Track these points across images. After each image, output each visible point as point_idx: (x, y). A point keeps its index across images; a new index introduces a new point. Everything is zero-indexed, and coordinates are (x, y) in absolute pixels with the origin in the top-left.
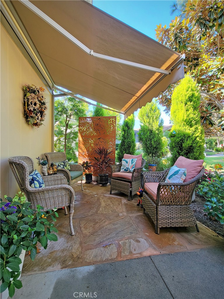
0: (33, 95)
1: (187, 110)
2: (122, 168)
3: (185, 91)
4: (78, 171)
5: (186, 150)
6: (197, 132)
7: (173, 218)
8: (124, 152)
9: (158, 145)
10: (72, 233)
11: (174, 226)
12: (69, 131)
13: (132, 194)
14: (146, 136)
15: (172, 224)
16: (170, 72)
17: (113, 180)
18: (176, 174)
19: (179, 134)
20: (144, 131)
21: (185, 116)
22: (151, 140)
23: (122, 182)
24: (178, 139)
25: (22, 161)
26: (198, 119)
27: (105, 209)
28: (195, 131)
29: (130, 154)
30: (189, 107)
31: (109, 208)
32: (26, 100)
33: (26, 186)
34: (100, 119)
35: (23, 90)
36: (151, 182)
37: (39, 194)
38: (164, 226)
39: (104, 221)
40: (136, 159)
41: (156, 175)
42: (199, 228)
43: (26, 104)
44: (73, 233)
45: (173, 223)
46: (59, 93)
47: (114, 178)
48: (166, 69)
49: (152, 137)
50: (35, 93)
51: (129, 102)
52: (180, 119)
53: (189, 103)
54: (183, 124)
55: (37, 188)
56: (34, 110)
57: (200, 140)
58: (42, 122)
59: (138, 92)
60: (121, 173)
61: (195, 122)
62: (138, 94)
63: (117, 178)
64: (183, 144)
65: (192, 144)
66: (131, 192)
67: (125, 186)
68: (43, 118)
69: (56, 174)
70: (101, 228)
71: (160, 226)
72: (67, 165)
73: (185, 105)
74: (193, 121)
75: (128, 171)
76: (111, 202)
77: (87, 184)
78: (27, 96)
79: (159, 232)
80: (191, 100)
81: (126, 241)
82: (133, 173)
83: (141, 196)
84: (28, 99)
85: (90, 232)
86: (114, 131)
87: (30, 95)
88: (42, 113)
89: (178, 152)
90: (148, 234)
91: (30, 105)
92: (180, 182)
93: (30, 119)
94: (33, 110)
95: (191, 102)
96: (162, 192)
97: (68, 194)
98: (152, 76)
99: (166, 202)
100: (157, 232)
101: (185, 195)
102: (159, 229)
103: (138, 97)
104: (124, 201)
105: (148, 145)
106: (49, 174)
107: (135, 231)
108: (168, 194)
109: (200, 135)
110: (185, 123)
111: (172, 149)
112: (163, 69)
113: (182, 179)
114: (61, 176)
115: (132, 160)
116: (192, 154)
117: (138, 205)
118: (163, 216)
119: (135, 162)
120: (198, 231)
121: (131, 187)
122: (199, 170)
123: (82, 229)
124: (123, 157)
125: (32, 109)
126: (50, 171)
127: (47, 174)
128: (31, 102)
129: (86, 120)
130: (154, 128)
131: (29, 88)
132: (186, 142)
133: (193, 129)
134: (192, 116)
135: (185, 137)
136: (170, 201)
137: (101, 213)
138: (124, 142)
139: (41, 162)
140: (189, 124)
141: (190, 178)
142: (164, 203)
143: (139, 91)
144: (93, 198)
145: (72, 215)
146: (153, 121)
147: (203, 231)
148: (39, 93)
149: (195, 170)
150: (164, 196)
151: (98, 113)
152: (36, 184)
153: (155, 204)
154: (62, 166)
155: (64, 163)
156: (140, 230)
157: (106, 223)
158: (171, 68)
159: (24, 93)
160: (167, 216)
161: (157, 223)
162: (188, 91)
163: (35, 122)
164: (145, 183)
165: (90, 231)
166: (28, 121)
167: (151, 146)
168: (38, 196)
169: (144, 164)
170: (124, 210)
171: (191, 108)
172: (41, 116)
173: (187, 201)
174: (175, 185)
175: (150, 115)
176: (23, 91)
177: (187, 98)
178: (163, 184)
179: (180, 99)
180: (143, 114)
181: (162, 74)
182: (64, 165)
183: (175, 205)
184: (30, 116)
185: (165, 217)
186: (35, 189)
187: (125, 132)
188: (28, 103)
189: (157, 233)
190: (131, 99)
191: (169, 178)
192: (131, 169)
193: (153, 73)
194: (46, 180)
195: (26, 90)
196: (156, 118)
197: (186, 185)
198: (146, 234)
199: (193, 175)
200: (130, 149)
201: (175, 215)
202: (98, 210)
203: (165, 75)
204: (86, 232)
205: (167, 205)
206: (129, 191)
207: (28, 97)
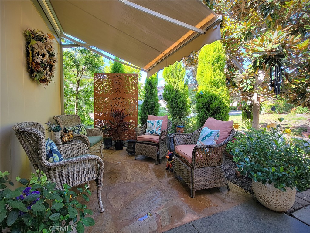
0: (40, 43)
1: (215, 71)
2: (147, 130)
3: (212, 51)
4: (96, 135)
5: (213, 111)
6: (223, 93)
7: (207, 179)
8: (148, 113)
9: (184, 105)
10: (101, 210)
11: (208, 188)
12: (80, 89)
13: (159, 157)
14: (172, 96)
15: (206, 186)
16: (205, 31)
17: (138, 144)
18: (210, 136)
19: (206, 95)
20: (169, 91)
21: (213, 77)
22: (177, 100)
23: (148, 145)
24: (205, 100)
25: (35, 129)
26: (224, 80)
27: (133, 178)
28: (222, 92)
29: (154, 115)
30: (216, 68)
31: (137, 175)
32: (30, 49)
33: (42, 161)
34: (119, 76)
35: (25, 35)
36: (181, 145)
37: (59, 169)
38: (199, 189)
39: (135, 190)
40: (162, 121)
41: (186, 136)
42: (229, 187)
43: (31, 55)
44: (103, 210)
45: (207, 184)
46: (68, 43)
47: (139, 142)
48: (201, 28)
49: (177, 97)
50: (42, 41)
51: (155, 59)
52: (207, 80)
53: (216, 64)
54: (210, 85)
55: (56, 162)
56: (42, 62)
57: (226, 101)
58: (51, 78)
59: (166, 50)
60: (146, 136)
61: (221, 83)
62: (166, 52)
63: (142, 142)
64: (210, 105)
65: (219, 105)
66: (158, 156)
67: (152, 150)
68: (52, 73)
69: (72, 141)
70: (133, 200)
71: (195, 189)
72: (83, 129)
73: (213, 66)
74: (220, 82)
75: (154, 134)
76: (138, 168)
77: (106, 150)
78: (31, 43)
79: (194, 196)
80: (218, 62)
81: (163, 209)
82: (160, 136)
83: (170, 159)
84: (33, 48)
85: (121, 206)
86: (136, 91)
87: (36, 43)
88: (51, 66)
89: (206, 113)
90: (184, 199)
91: (36, 56)
92: (213, 144)
93: (37, 74)
94: (40, 63)
95: (218, 63)
96: (197, 155)
97: (96, 165)
98: (184, 34)
99: (201, 164)
100: (192, 195)
101: (218, 156)
102: (194, 193)
103: (166, 55)
104: (151, 165)
105: (174, 105)
106: (64, 143)
107: (170, 198)
108: (202, 156)
109: (226, 96)
110: (212, 84)
111: (199, 109)
112: (197, 28)
113: (216, 140)
114: (80, 143)
115: (158, 122)
116: (218, 115)
117: (167, 169)
118: (198, 179)
119: (161, 124)
120: (229, 190)
121: (159, 151)
122: (230, 131)
123: (112, 203)
124: (147, 119)
125: (39, 61)
126: (65, 139)
127: (61, 143)
128: (38, 52)
129: (103, 77)
130: (179, 88)
131: (33, 33)
132: (213, 102)
133: (220, 90)
134: (218, 77)
135: (212, 98)
136: (204, 164)
137: (129, 182)
138: (147, 102)
139: (52, 128)
140: (216, 85)
141: (222, 140)
142: (198, 166)
143: (168, 49)
144: (116, 166)
145: (100, 189)
146: (179, 80)
147: (232, 189)
148: (47, 41)
149: (226, 131)
150: (199, 158)
151: (117, 69)
152: (55, 157)
153: (190, 168)
154: (77, 131)
155: (78, 127)
156: (175, 195)
157: (138, 193)
158: (206, 27)
159: (27, 39)
160: (202, 179)
161: (192, 186)
162: (215, 52)
163: (43, 78)
164: (176, 146)
165: (121, 204)
166: (34, 76)
167: (177, 106)
168: (58, 172)
169: (171, 126)
170: (154, 176)
171: (218, 70)
172: (50, 71)
173: (219, 161)
174: (210, 147)
175: (175, 74)
176: (25, 37)
177: (214, 59)
178: (199, 147)
179: (208, 59)
180: (168, 73)
181: (195, 32)
182: (79, 130)
183: (209, 167)
184: (37, 70)
185: (200, 180)
186: (53, 163)
187: (148, 91)
188: (33, 54)
189: (192, 197)
190: (158, 56)
191: (203, 140)
192: (157, 132)
193: (187, 30)
194: (63, 150)
195: (30, 36)
196: (182, 77)
197: (219, 147)
198: (182, 199)
199: (224, 136)
200: (153, 110)
201: (209, 177)
202: (126, 178)
203: (200, 34)
204: (117, 206)
205: (202, 168)
206: (157, 155)
207: (32, 46)
